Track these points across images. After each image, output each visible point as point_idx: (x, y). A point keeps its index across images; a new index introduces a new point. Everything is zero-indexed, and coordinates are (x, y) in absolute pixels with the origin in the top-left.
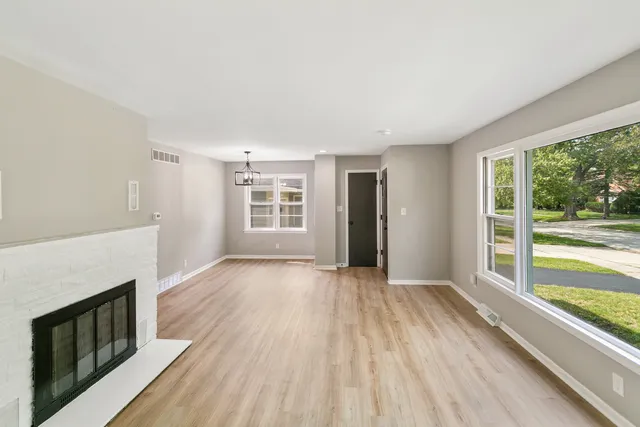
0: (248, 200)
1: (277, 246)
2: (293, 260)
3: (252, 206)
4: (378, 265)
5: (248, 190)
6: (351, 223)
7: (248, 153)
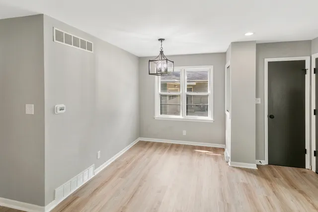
0: (158, 90)
1: (184, 133)
2: (201, 148)
3: (161, 96)
4: (307, 166)
5: (158, 80)
6: (271, 117)
7: (161, 40)
